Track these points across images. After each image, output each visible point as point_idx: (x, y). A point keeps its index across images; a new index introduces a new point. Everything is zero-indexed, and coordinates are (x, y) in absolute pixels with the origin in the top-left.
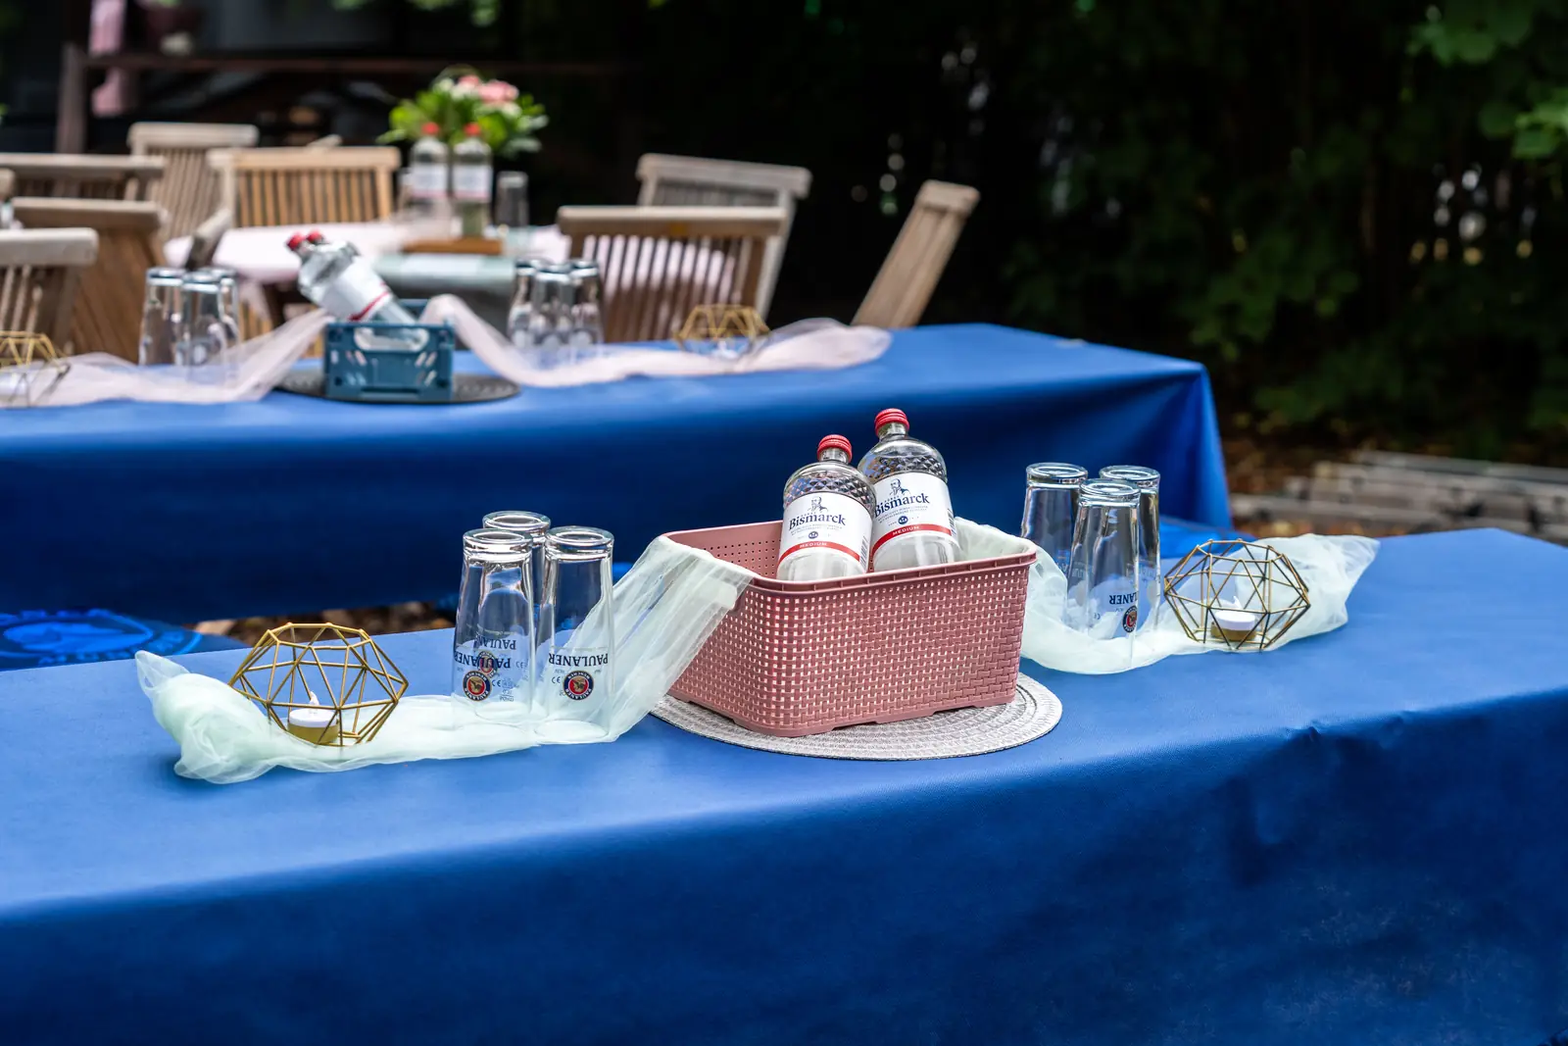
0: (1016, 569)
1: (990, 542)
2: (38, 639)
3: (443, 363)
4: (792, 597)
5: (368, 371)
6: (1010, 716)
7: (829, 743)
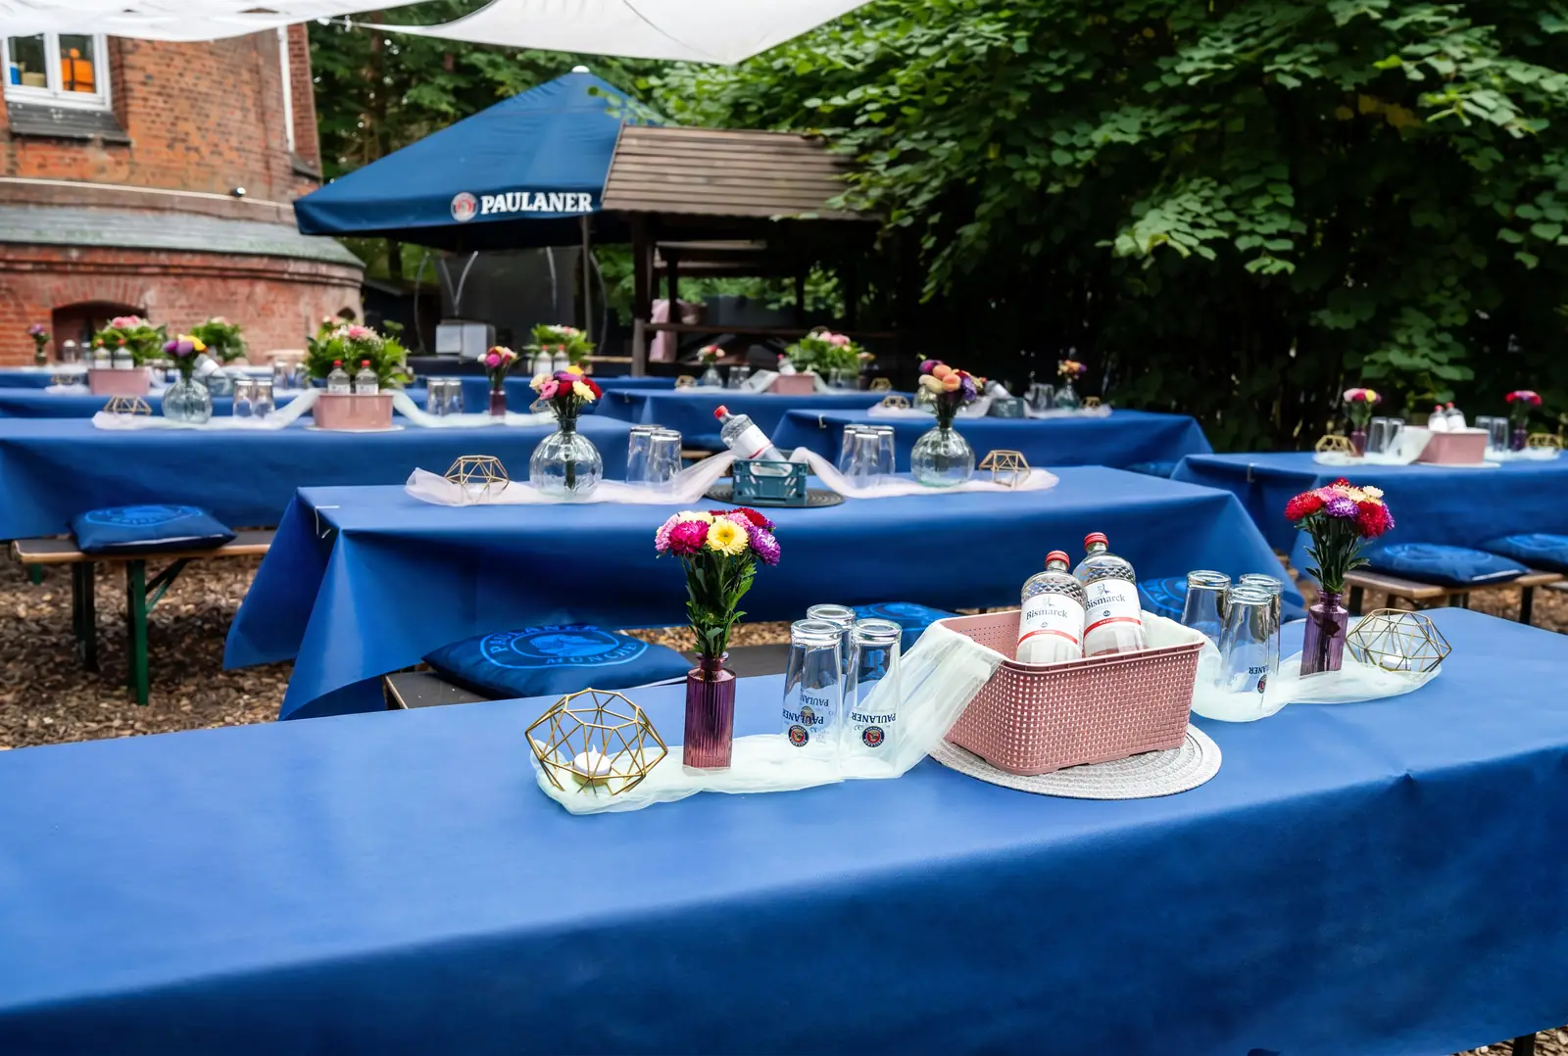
0: (1190, 653)
1: (1170, 633)
2: (550, 645)
3: (800, 483)
4: (1032, 676)
5: (757, 487)
6: (1184, 759)
7: (1055, 783)
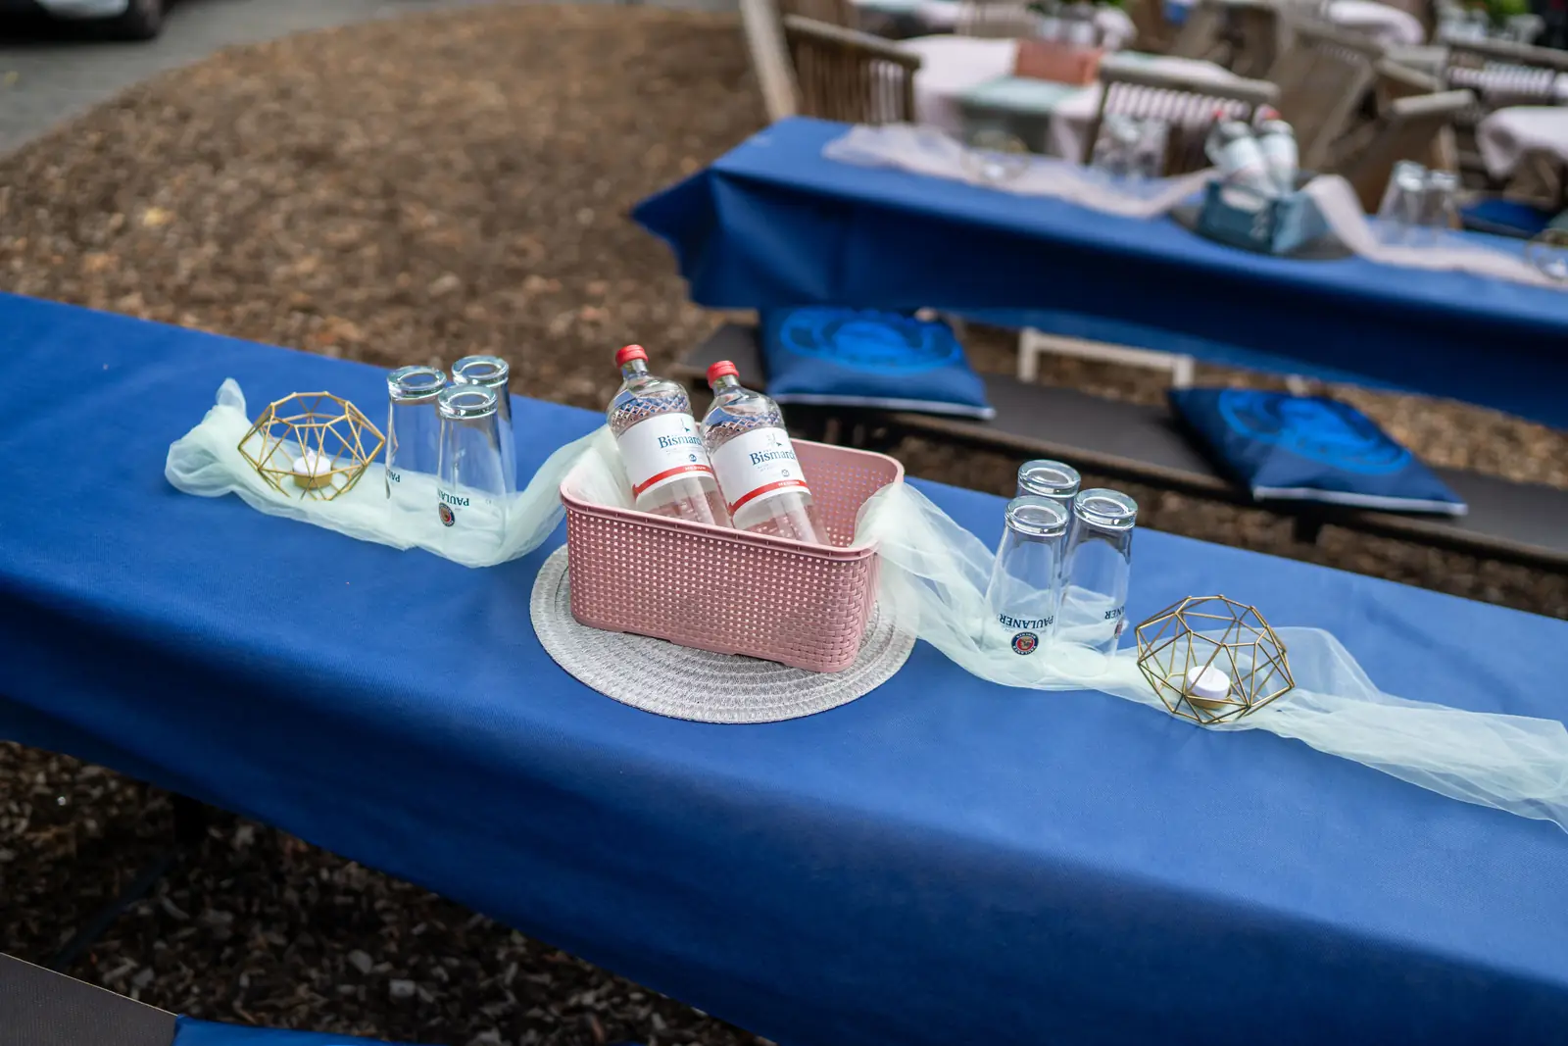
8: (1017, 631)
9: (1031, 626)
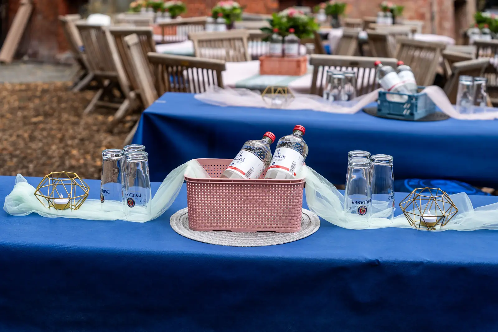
8: (359, 206)
9: (364, 203)
